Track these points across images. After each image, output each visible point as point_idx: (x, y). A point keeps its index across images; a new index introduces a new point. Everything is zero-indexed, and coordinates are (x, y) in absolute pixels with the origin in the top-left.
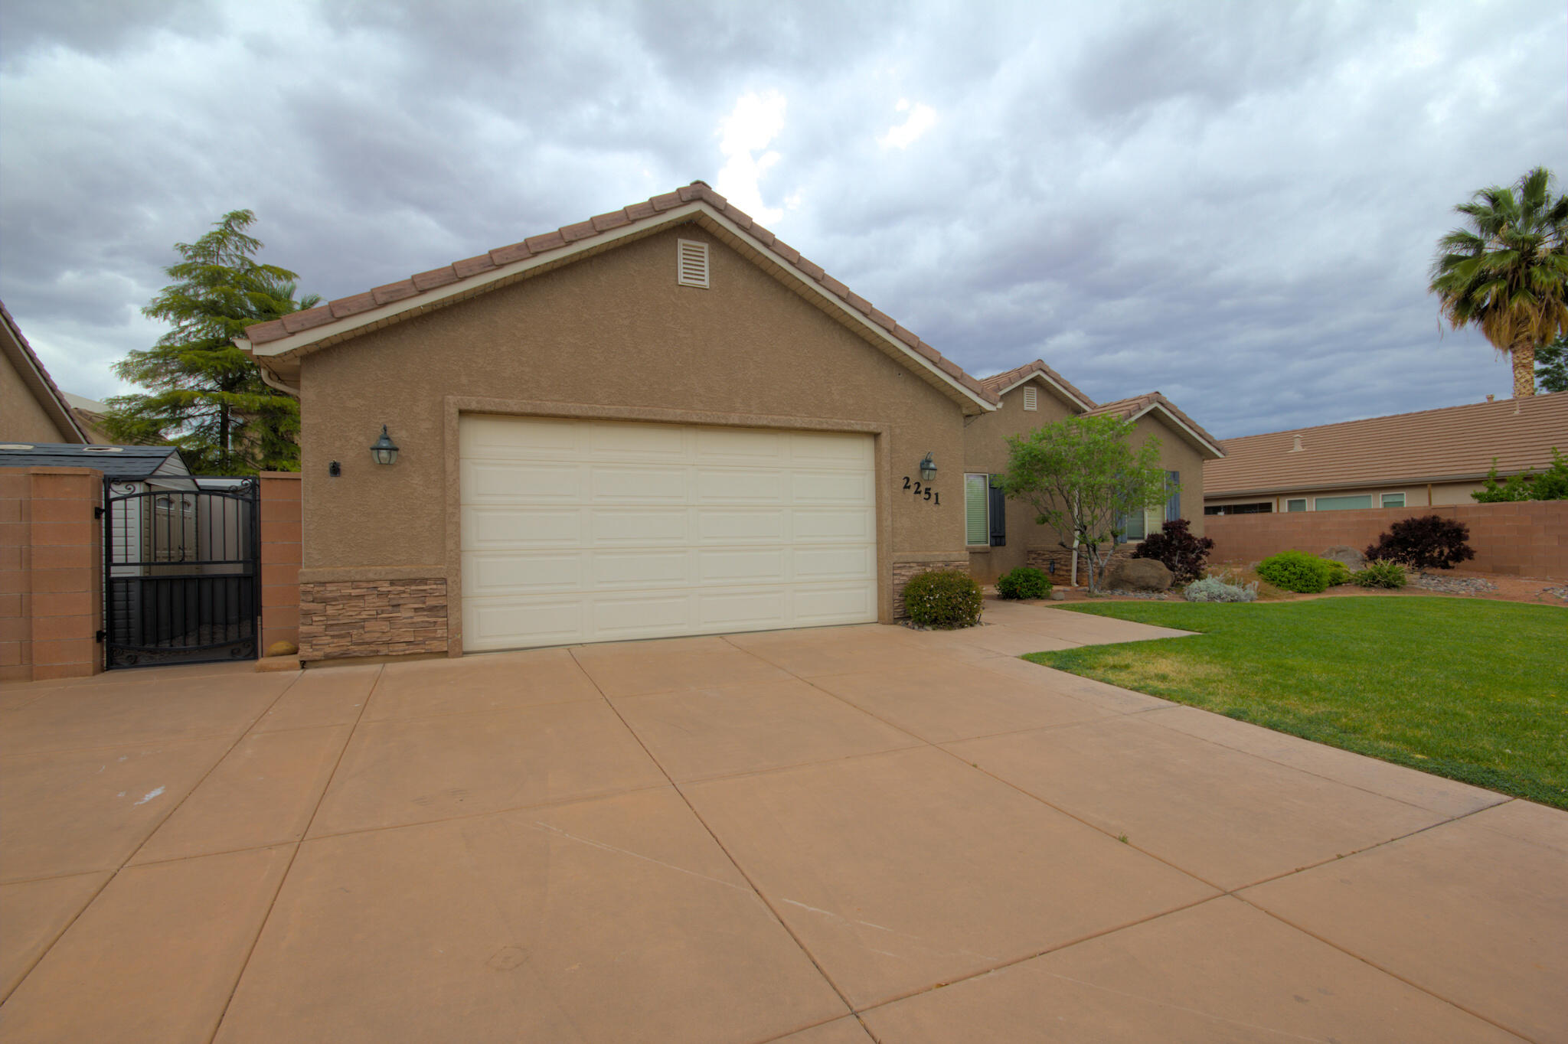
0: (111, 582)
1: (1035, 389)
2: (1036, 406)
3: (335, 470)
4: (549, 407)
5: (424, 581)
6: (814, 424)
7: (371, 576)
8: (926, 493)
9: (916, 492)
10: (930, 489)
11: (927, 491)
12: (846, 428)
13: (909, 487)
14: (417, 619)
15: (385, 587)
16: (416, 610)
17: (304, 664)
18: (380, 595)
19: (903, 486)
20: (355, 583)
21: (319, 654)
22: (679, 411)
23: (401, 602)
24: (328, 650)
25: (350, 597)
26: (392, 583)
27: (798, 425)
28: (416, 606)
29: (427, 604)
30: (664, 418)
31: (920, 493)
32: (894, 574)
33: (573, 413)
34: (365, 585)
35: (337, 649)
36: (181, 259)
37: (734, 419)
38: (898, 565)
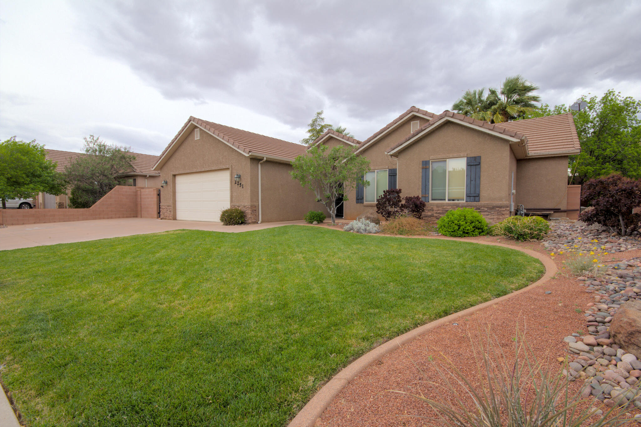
1: (418, 121)
3: (162, 187)
8: (240, 185)
10: (241, 183)
12: (222, 168)
13: (236, 183)
16: (169, 211)
17: (161, 219)
22: (196, 170)
25: (163, 208)
26: (167, 206)
36: (310, 128)
38: (233, 206)
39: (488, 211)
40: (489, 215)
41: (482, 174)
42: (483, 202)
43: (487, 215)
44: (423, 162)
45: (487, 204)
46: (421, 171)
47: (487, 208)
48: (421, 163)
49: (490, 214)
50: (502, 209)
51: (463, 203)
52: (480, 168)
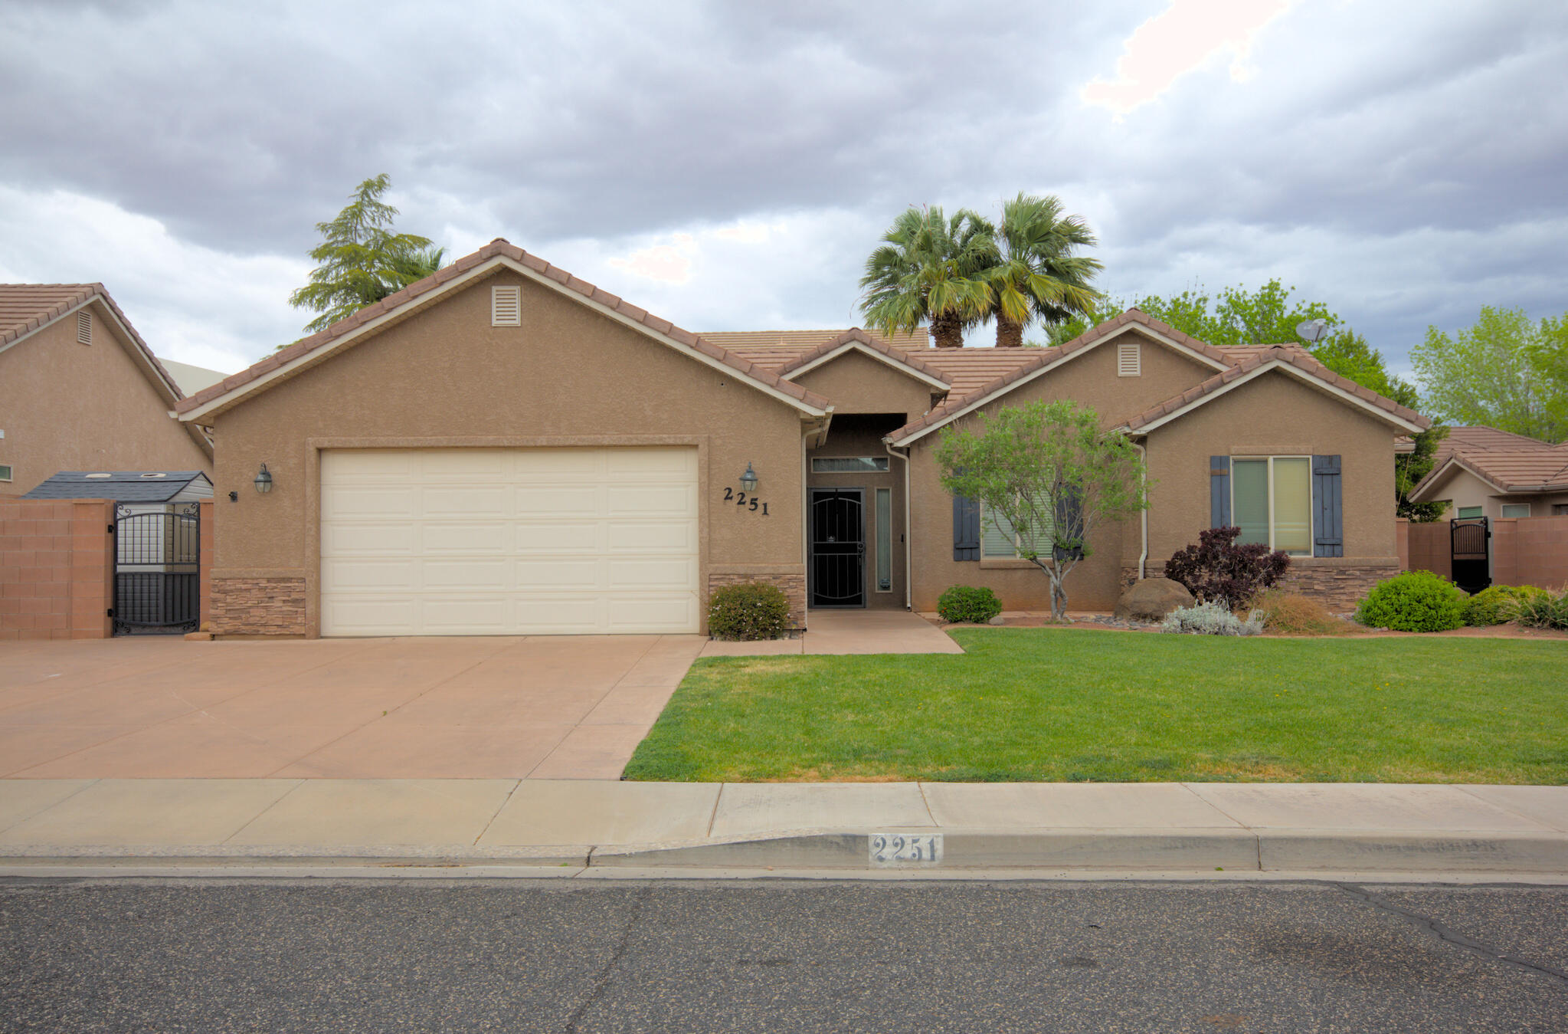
0: (116, 577)
1: (1138, 347)
2: (1139, 369)
3: (234, 497)
4: (382, 441)
5: (290, 580)
6: (624, 439)
7: (255, 575)
8: (752, 503)
9: (739, 503)
10: (756, 499)
11: (754, 501)
12: (657, 443)
13: (731, 498)
14: (284, 609)
15: (264, 584)
16: (284, 601)
17: (213, 637)
18: (261, 589)
19: (724, 496)
20: (244, 580)
21: (220, 630)
22: (491, 438)
23: (274, 595)
24: (227, 627)
25: (241, 590)
26: (269, 580)
27: (606, 442)
28: (284, 598)
29: (292, 597)
30: (478, 444)
31: (744, 503)
32: (710, 586)
33: (401, 445)
34: (250, 581)
35: (232, 628)
37: (543, 440)
38: (716, 577)
39: (1364, 577)
40: (1363, 586)
41: (1344, 495)
42: (1350, 557)
43: (1361, 586)
44: (1212, 458)
45: (1360, 560)
46: (1208, 479)
47: (1360, 570)
48: (1208, 460)
49: (1365, 583)
50: (1389, 573)
51: (1309, 559)
52: (1341, 481)
